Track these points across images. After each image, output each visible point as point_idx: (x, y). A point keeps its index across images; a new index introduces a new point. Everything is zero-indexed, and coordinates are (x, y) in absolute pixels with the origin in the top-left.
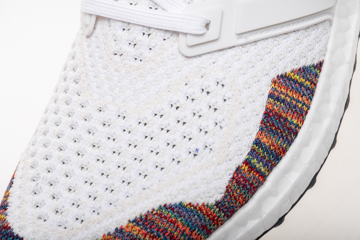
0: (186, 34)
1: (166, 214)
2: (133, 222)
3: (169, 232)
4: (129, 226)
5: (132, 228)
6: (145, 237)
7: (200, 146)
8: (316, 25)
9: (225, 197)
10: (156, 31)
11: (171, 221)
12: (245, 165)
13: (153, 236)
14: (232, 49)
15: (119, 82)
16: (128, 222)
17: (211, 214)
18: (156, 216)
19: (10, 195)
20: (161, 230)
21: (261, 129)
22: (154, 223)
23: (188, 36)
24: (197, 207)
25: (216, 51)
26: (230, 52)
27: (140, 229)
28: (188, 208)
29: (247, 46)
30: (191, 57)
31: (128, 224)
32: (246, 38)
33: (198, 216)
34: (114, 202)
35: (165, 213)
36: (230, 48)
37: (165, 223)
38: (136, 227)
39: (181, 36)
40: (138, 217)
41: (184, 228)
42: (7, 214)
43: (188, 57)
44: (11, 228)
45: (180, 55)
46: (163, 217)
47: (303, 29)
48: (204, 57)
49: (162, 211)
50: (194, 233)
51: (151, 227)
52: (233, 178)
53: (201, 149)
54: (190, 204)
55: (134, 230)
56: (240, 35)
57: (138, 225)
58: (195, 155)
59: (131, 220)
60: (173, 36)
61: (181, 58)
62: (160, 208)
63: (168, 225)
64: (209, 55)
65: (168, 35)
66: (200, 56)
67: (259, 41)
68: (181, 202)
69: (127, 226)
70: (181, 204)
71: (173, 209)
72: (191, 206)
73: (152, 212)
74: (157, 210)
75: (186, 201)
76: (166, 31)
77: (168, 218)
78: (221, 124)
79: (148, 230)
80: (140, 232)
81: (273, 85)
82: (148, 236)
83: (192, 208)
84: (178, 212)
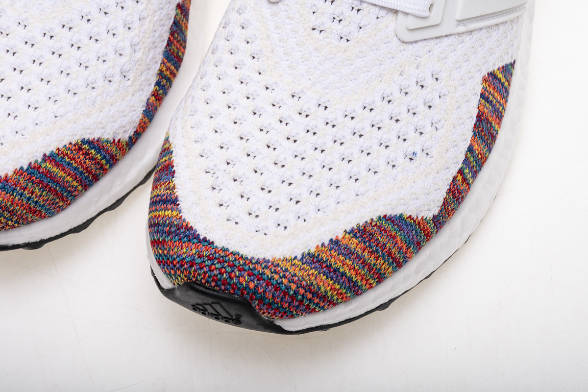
0: (406, 14)
1: (386, 227)
2: (349, 233)
3: (388, 248)
4: (346, 238)
5: (350, 240)
6: (364, 252)
7: (418, 149)
8: (497, 25)
9: (440, 211)
10: (371, 7)
11: (391, 235)
12: (459, 175)
13: (371, 252)
14: (449, 37)
15: (320, 64)
16: (344, 233)
17: (427, 229)
18: (375, 228)
19: (176, 187)
20: (380, 245)
21: (474, 135)
22: (373, 236)
23: (410, 17)
24: (417, 221)
25: (432, 38)
26: (446, 41)
27: (358, 242)
28: (408, 222)
29: (463, 35)
30: (406, 43)
31: (345, 235)
32: (465, 25)
33: (416, 232)
34: (323, 208)
35: (385, 225)
36: (446, 36)
37: (385, 237)
38: (354, 239)
39: (400, 15)
40: (355, 227)
41: (402, 245)
42: (181, 210)
43: (403, 42)
44: (194, 229)
45: (395, 39)
46: (383, 230)
47: (485, 28)
48: (420, 44)
49: (382, 223)
50: (409, 250)
51: (369, 241)
52: (449, 189)
53: (419, 153)
54: (410, 216)
55: (351, 243)
56: (460, 22)
57: (355, 236)
58: (411, 159)
59: (348, 231)
60: (388, 15)
61: (395, 42)
62: (380, 218)
63: (387, 239)
64: (425, 43)
65: (383, 13)
66: (416, 42)
67: (475, 30)
68: (402, 214)
69: (343, 238)
70: (401, 215)
71: (393, 222)
72: (411, 220)
73: (371, 223)
74: (377, 221)
75: (407, 214)
76: (382, 8)
77: (388, 232)
78: (437, 125)
79: (367, 244)
80: (358, 246)
81: (484, 84)
82: (366, 251)
83: (412, 221)
84: (398, 226)
